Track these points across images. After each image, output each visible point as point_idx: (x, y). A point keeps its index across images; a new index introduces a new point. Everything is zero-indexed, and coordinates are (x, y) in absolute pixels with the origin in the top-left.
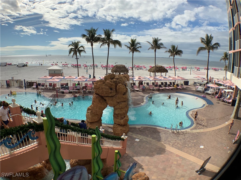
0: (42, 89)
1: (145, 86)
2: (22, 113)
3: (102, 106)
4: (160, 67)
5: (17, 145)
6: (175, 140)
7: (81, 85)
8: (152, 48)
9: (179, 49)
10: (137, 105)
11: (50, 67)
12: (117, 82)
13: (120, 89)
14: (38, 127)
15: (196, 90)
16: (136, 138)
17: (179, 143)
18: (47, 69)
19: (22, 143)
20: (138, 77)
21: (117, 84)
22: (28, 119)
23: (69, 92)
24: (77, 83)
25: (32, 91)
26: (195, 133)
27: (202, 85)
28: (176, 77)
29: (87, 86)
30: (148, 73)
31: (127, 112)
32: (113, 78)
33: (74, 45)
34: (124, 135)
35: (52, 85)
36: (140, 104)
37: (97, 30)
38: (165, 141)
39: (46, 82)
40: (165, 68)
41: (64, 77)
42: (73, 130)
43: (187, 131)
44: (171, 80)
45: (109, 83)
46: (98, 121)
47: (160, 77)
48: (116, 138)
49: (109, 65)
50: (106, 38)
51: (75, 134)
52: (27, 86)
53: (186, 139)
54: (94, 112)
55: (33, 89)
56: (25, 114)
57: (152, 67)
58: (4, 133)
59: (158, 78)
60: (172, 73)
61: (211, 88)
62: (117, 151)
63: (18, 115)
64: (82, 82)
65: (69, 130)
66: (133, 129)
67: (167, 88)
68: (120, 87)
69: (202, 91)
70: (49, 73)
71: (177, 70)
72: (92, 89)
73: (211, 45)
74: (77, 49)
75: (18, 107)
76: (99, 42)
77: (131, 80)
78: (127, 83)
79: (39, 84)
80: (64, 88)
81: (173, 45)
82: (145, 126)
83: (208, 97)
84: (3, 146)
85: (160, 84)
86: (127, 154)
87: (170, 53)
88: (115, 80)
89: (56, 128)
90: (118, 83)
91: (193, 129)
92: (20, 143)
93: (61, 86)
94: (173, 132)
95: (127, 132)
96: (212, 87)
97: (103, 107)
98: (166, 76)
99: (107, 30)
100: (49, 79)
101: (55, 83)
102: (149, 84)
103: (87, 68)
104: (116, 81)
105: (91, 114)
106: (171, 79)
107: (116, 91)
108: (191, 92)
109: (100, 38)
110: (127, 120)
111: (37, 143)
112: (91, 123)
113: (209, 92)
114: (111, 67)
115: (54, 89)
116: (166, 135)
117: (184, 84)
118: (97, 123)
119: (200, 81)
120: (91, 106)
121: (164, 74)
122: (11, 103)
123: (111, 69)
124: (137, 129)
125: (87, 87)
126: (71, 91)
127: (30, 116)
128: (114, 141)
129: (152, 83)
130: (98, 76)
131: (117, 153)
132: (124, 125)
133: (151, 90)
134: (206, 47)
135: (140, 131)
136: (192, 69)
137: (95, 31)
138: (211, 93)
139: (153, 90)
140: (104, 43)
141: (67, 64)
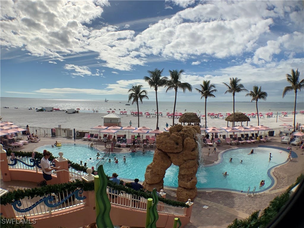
0: (94, 141)
1: (220, 140)
2: (69, 169)
3: (165, 164)
4: (240, 115)
5: (60, 204)
6: (250, 204)
7: (141, 138)
8: (230, 91)
9: (262, 91)
10: (209, 164)
11: (106, 114)
12: (184, 136)
13: (188, 144)
14: (87, 186)
15: (281, 141)
16: (204, 205)
17: (254, 208)
18: (102, 118)
19: (66, 203)
20: (212, 128)
21: (184, 138)
22: (76, 176)
23: (127, 146)
24: (136, 135)
25: (82, 143)
26: (274, 194)
27: (288, 134)
28: (260, 127)
29: (149, 139)
30: (225, 122)
31: (195, 172)
32: (180, 130)
33: (135, 89)
34: (189, 201)
35: (107, 136)
36: (213, 162)
37: (162, 71)
38: (239, 206)
39: (100, 134)
40: (246, 116)
41: (122, 127)
42: (128, 192)
43: (265, 193)
44: (253, 131)
45: (175, 136)
46: (159, 183)
47: (240, 128)
48: (179, 205)
49: (177, 113)
50: (173, 80)
51: (129, 197)
52: (77, 136)
53: (262, 203)
54: (155, 171)
55: (84, 140)
56: (73, 170)
57: (230, 115)
58: (47, 190)
59: (237, 129)
60: (255, 121)
61: (298, 138)
62: (177, 219)
63: (64, 171)
64: (143, 134)
65: (122, 191)
66: (203, 194)
67: (248, 141)
68: (188, 141)
69: (287, 142)
70: (104, 122)
71: (262, 117)
72: (154, 143)
73: (298, 82)
74: (138, 95)
75: (66, 161)
76: (164, 86)
77: (203, 132)
78: (197, 137)
79: (92, 135)
80: (121, 140)
81: (256, 86)
82: (217, 190)
83: (294, 149)
84: (43, 205)
85: (240, 136)
86: (191, 223)
87: (252, 96)
88: (182, 132)
89: (108, 188)
90: (186, 137)
91: (272, 190)
92: (64, 203)
93: (117, 138)
94: (250, 196)
95: (195, 198)
96: (298, 136)
97: (167, 166)
98: (247, 126)
99: (174, 71)
100: (104, 129)
101: (111, 134)
102: (226, 137)
103: (150, 117)
104: (184, 134)
105: (151, 174)
106: (253, 129)
107: (183, 146)
108: (276, 144)
109: (166, 81)
110: (195, 183)
111: (83, 204)
112: (151, 185)
113: (295, 142)
114: (179, 116)
115: (109, 141)
116: (241, 200)
117: (269, 135)
118: (158, 185)
119: (286, 130)
120: (152, 163)
121: (245, 123)
122: (58, 157)
123: (179, 117)
124: (207, 194)
125: (148, 141)
126: (128, 144)
127: (79, 172)
128: (176, 207)
129: (230, 135)
130: (162, 127)
131: (176, 221)
132: (190, 189)
133: (228, 144)
134: (293, 86)
135: (211, 196)
136: (279, 115)
137: (160, 73)
138: (296, 143)
139: (231, 144)
140: (170, 87)
141: (126, 112)
